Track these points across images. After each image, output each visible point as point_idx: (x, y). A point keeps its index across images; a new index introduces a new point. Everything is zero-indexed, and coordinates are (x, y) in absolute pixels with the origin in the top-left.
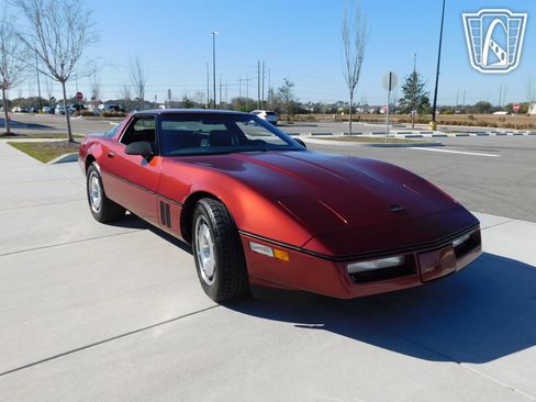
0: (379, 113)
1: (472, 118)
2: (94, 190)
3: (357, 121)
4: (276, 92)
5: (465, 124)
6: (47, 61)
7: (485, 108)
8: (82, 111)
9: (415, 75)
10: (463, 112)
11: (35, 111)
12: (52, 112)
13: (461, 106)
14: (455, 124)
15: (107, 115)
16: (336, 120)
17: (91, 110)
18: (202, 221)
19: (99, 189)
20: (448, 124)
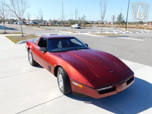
0: (110, 24)
1: (137, 26)
2: (30, 57)
3: (104, 27)
4: (81, 18)
5: (135, 28)
6: (16, 13)
7: (141, 23)
8: (25, 24)
9: (121, 14)
10: (135, 24)
11: (12, 24)
12: (17, 24)
13: (134, 22)
14: (132, 28)
15: (32, 25)
16: (98, 27)
17: (28, 23)
18: (60, 73)
19: (32, 57)
20: (130, 28)
